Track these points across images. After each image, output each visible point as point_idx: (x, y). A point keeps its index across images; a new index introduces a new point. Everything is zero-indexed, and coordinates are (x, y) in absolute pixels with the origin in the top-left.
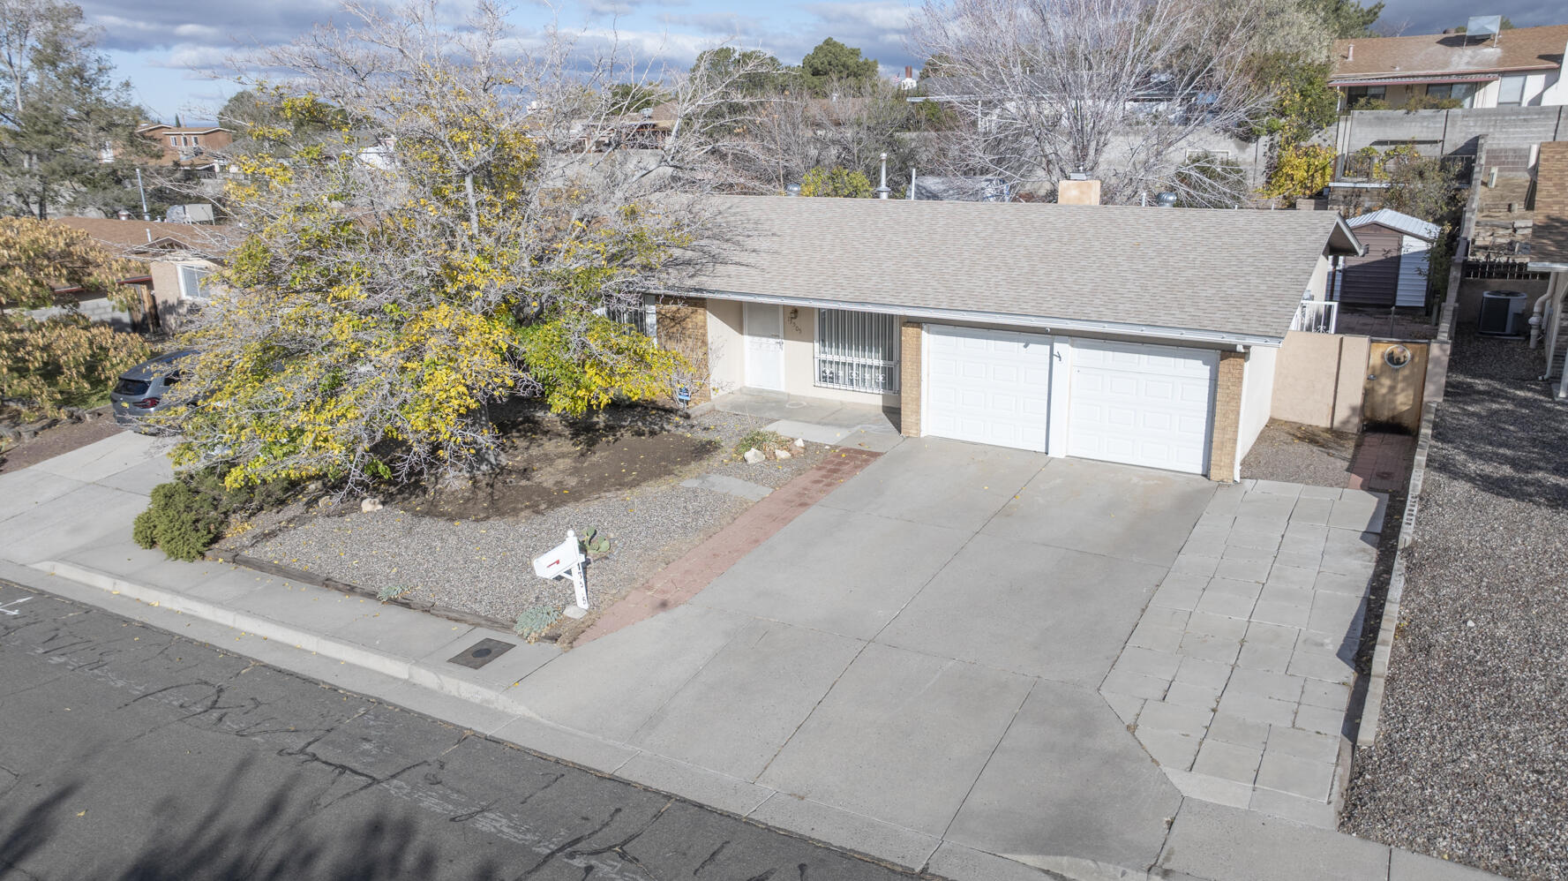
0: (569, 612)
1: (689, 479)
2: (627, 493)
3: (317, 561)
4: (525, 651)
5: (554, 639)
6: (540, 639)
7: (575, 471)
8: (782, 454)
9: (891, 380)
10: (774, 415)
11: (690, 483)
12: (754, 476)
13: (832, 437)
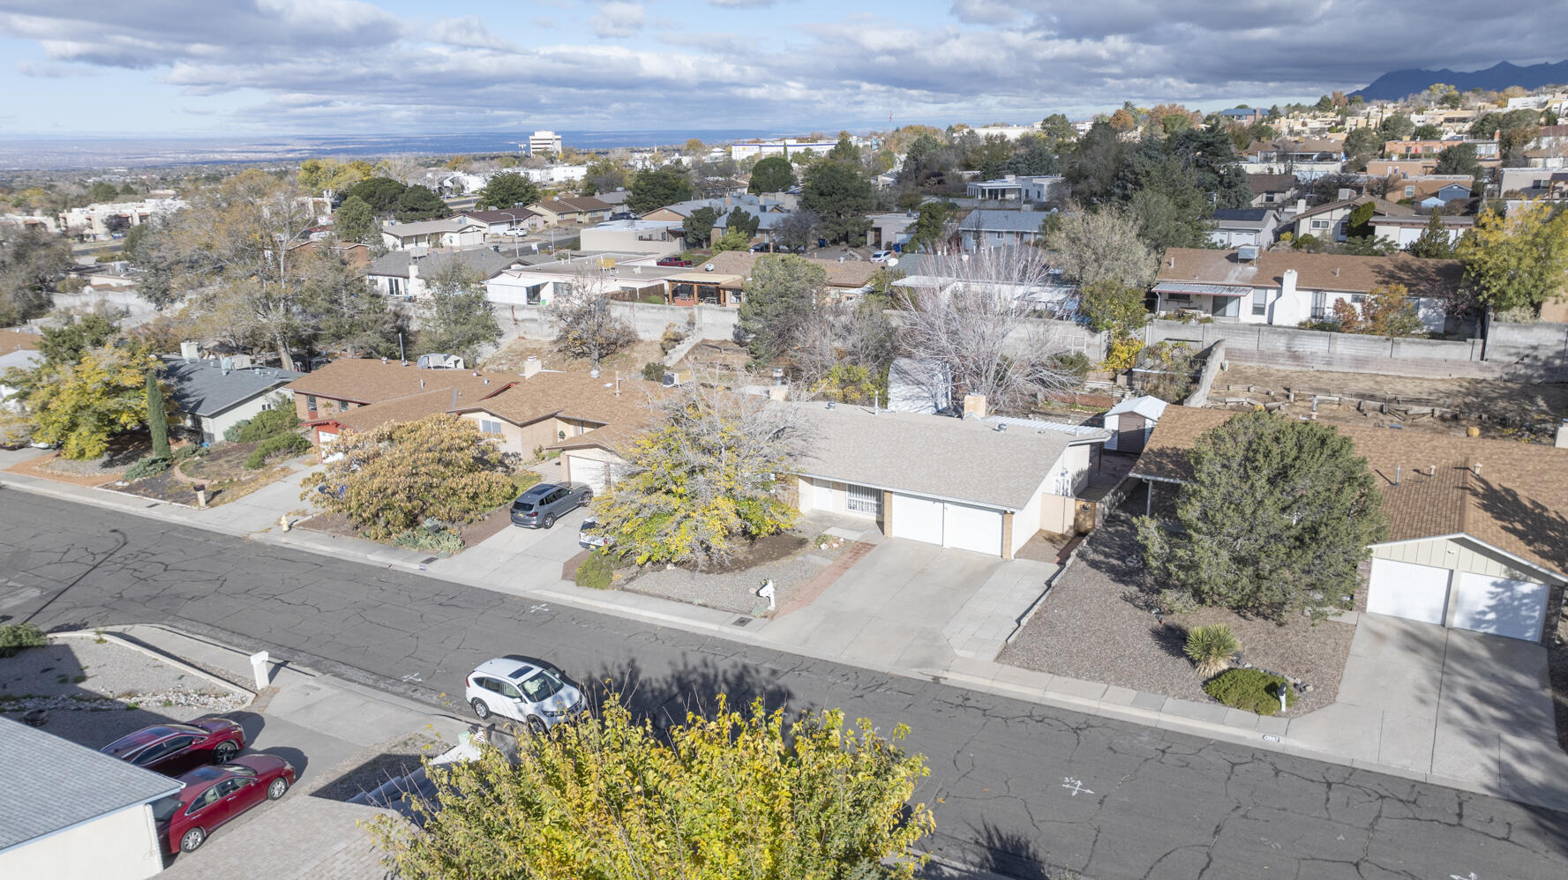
0: (769, 608)
1: (799, 557)
2: (775, 563)
3: (658, 590)
4: (755, 622)
5: (766, 617)
6: (762, 617)
7: (751, 552)
8: (835, 545)
9: (880, 509)
10: (829, 524)
11: (800, 558)
12: (825, 555)
13: (855, 536)
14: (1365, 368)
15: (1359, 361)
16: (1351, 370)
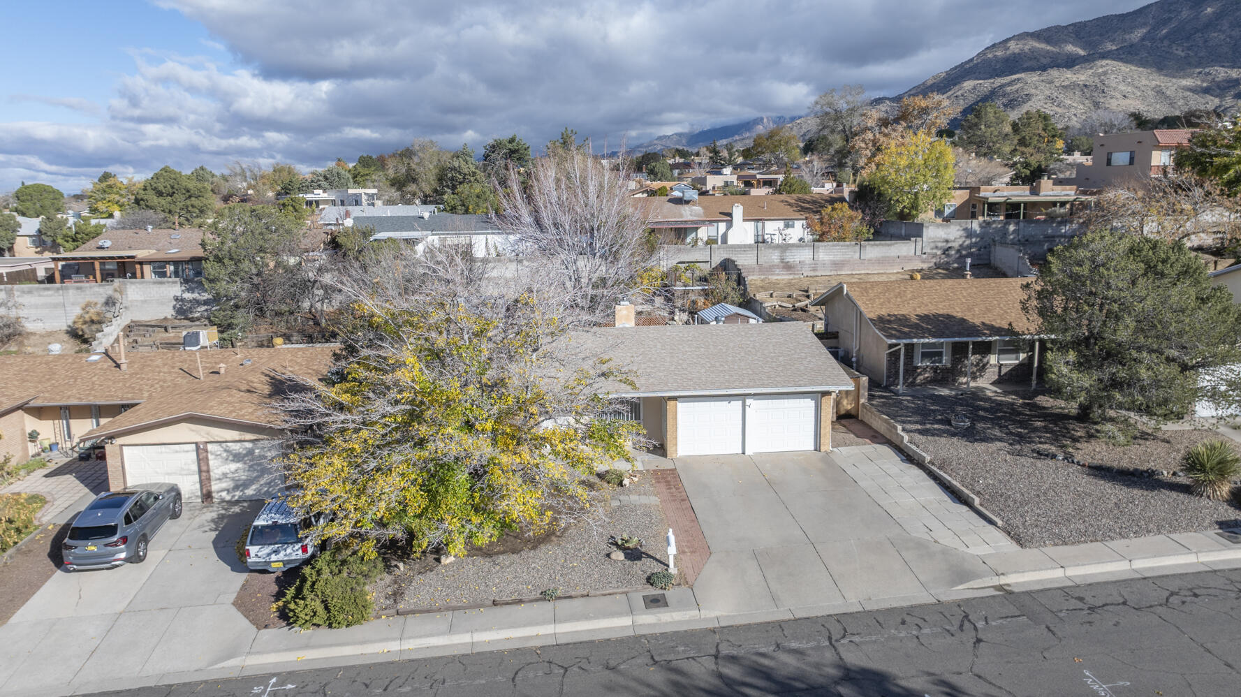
0: (671, 571)
1: (611, 501)
4: (673, 595)
5: (679, 585)
6: (673, 587)
11: (615, 503)
14: (842, 270)
15: (837, 265)
16: (832, 273)
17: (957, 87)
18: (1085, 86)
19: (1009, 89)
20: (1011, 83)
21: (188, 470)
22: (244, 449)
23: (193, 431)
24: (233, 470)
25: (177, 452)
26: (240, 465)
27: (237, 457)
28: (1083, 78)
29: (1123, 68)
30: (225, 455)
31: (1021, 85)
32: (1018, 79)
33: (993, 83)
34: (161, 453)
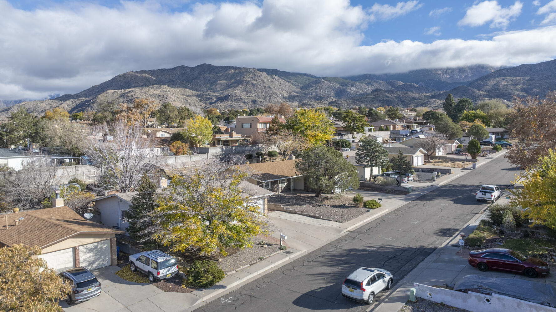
5: (287, 248)
14: (185, 166)
15: (184, 164)
16: (182, 167)
17: (105, 92)
18: (159, 95)
19: (129, 94)
20: (129, 92)
21: (68, 261)
22: (94, 246)
23: (73, 241)
24: (88, 257)
25: (63, 253)
26: (91, 254)
27: (90, 250)
28: (158, 92)
29: (172, 90)
30: (85, 250)
31: (134, 93)
32: (132, 91)
33: (122, 92)
34: (56, 255)
